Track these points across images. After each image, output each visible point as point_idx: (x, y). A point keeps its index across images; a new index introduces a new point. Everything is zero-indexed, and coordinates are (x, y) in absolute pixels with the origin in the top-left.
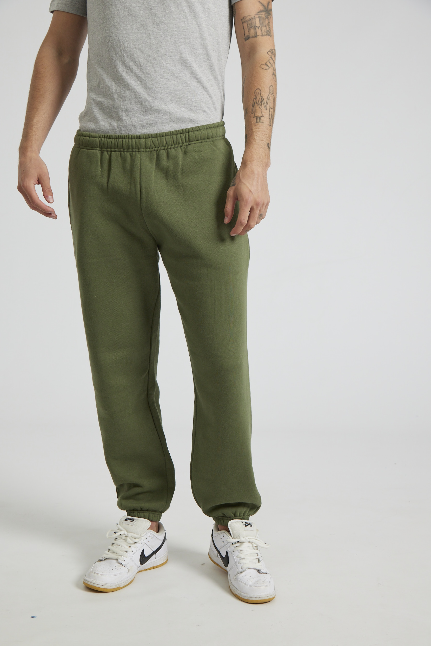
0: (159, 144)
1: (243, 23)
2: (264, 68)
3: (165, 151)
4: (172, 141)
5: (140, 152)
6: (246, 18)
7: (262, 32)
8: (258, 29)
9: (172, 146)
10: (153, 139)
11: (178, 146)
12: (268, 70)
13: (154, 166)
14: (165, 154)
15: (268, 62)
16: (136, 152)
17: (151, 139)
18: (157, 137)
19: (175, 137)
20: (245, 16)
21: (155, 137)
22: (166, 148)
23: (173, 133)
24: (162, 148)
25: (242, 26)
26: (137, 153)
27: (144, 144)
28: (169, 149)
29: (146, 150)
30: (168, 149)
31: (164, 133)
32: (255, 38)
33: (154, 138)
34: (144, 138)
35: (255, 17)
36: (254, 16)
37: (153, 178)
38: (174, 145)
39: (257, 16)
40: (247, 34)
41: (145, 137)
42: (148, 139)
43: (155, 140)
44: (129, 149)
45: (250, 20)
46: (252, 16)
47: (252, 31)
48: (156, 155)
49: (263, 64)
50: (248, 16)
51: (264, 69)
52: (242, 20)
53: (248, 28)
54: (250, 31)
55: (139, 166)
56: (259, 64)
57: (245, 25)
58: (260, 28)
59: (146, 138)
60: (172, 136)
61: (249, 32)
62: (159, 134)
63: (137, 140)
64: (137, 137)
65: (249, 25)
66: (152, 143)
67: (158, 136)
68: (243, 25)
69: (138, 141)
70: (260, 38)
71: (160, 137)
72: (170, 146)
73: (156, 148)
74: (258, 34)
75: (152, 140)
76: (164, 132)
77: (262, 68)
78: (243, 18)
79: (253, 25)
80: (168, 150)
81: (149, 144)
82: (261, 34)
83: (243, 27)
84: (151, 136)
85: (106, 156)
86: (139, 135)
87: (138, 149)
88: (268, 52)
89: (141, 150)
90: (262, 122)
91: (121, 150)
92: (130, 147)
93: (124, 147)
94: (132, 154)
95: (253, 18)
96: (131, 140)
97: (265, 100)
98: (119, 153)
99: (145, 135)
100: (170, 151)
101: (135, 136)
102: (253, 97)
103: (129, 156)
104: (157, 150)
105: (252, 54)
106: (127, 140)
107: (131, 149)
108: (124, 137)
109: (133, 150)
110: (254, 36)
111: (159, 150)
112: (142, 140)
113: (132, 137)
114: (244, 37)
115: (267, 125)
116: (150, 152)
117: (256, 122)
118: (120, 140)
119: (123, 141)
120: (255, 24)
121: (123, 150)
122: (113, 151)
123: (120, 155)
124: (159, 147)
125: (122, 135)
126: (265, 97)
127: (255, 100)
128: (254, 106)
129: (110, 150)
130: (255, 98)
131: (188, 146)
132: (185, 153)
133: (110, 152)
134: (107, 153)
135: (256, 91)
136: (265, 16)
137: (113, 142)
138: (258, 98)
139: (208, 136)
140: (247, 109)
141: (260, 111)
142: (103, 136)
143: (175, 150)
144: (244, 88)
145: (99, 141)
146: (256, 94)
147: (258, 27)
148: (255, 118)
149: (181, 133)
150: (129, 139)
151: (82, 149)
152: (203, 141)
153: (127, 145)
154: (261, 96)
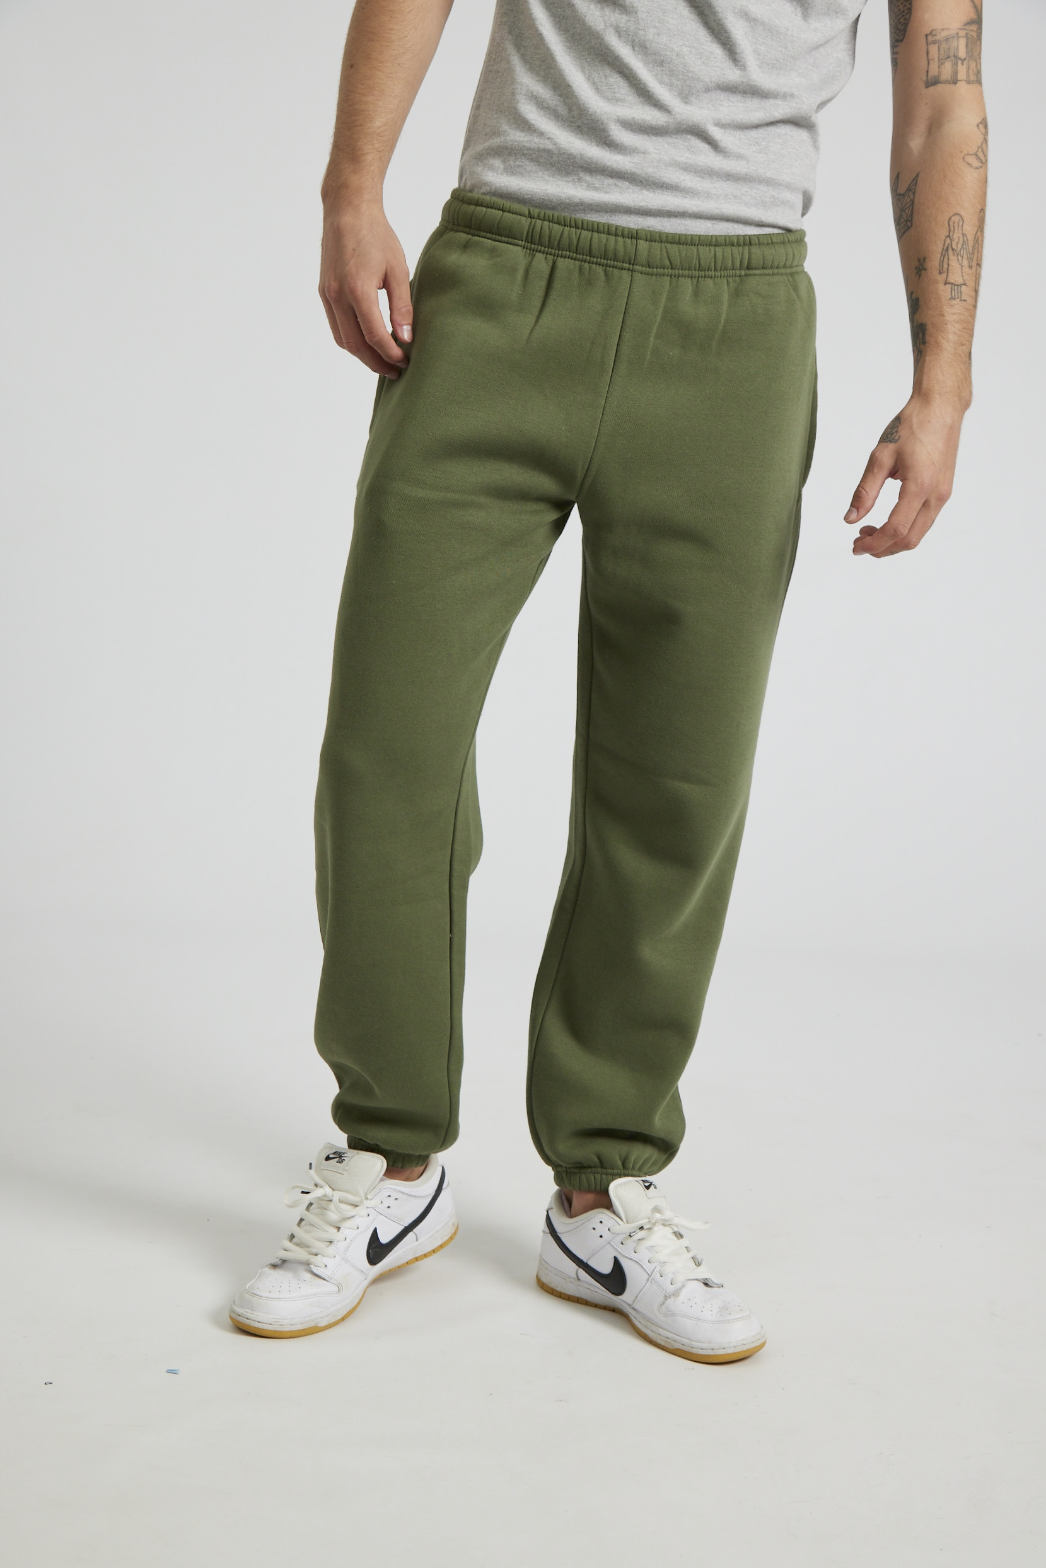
0: (681, 262)
1: (928, 43)
2: (974, 165)
3: (692, 283)
4: (713, 260)
5: (632, 271)
6: (938, 34)
7: (967, 72)
8: (962, 64)
9: (709, 272)
10: (669, 246)
11: (723, 274)
12: (981, 170)
13: (659, 312)
14: (691, 287)
15: (980, 150)
16: (622, 268)
17: (664, 247)
18: (679, 243)
19: (719, 250)
20: (935, 28)
21: (674, 243)
22: (695, 275)
24: (687, 271)
25: (925, 51)
26: (625, 273)
27: (646, 253)
28: (702, 277)
29: (648, 269)
30: (698, 278)
31: (697, 238)
32: (952, 85)
33: (671, 243)
34: (646, 241)
35: (958, 34)
36: (956, 31)
37: (652, 339)
38: (713, 270)
39: (962, 33)
40: (934, 70)
41: (649, 238)
42: (657, 243)
43: (674, 249)
44: (604, 259)
45: (947, 39)
46: (954, 32)
47: (948, 67)
48: (667, 287)
49: (968, 152)
50: (943, 30)
51: (970, 166)
52: (927, 36)
53: (939, 57)
54: (943, 66)
55: (623, 305)
56: (959, 151)
57: (933, 49)
58: (965, 63)
59: (652, 241)
60: (712, 248)
61: (939, 67)
62: (685, 235)
63: (628, 241)
64: (630, 235)
65: (942, 52)
66: (666, 255)
67: (683, 241)
68: (927, 50)
69: (632, 242)
70: (962, 89)
71: (687, 244)
72: (705, 270)
73: (672, 269)
74: (959, 78)
75: (666, 247)
76: (696, 235)
77: (969, 164)
78: (931, 33)
79: (952, 54)
80: (698, 280)
81: (658, 258)
82: (964, 79)
83: (927, 55)
84: (664, 239)
85: (542, 263)
86: (637, 230)
87: (630, 264)
88: (980, 125)
89: (635, 267)
90: (963, 298)
91: (585, 257)
92: (611, 254)
93: (594, 251)
94: (610, 273)
95: (953, 37)
96: (614, 237)
97: (971, 243)
98: (577, 262)
99: (650, 233)
100: (702, 282)
101: (627, 229)
102: (943, 233)
103: (603, 277)
104: (673, 273)
105: (936, 124)
106: (605, 236)
107: (611, 260)
108: (596, 228)
109: (615, 262)
110: (949, 80)
111: (678, 277)
112: (641, 243)
113: (618, 231)
114: (924, 78)
115: (971, 307)
116: (656, 275)
117: (950, 297)
118: (585, 234)
119: (592, 235)
120: (956, 52)
121: (588, 258)
122: (561, 257)
123: (577, 269)
124: (678, 270)
125: (593, 222)
126: (970, 237)
127: (948, 241)
128: (946, 256)
129: (553, 251)
130: (949, 236)
131: (744, 278)
132: (736, 294)
133: (554, 256)
134: (546, 258)
135: (953, 219)
136: (977, 36)
137: (566, 233)
138: (956, 237)
139: (786, 260)
140: (925, 259)
141: (959, 271)
142: (539, 214)
143: (715, 283)
144: (913, 204)
145: (528, 224)
146: (952, 228)
147: (963, 61)
148: (948, 287)
149: (733, 245)
150: (609, 233)
151: (477, 238)
152: (776, 272)
153: (603, 248)
154: (963, 235)
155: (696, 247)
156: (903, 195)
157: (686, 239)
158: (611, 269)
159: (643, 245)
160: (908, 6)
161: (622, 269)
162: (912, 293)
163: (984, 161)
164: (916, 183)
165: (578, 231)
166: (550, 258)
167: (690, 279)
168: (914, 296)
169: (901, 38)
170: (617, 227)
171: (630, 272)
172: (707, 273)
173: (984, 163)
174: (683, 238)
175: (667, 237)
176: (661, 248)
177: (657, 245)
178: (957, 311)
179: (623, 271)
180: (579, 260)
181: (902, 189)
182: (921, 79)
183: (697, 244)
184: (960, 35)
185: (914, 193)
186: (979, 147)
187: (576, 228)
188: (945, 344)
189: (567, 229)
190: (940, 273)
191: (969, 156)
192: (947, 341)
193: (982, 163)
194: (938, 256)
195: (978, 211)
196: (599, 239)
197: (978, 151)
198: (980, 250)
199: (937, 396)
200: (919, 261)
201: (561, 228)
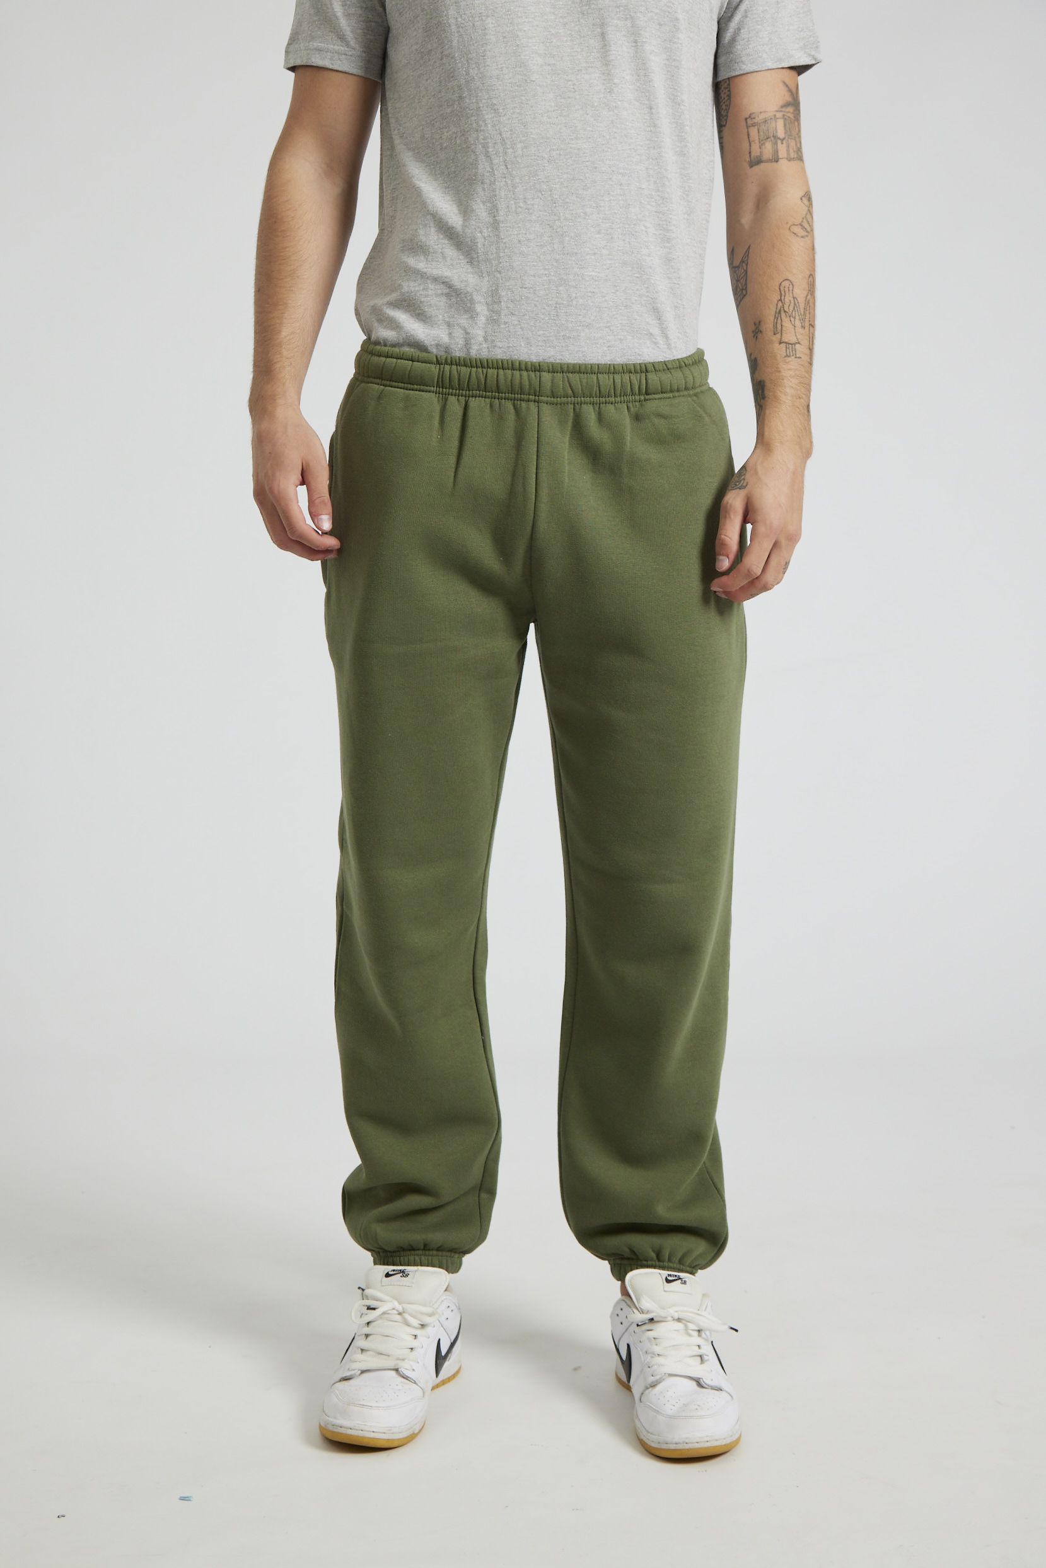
0: (582, 390)
1: (748, 127)
2: (799, 235)
3: (595, 408)
4: (612, 386)
5: (538, 402)
6: (757, 118)
7: (788, 150)
8: (782, 143)
9: (610, 398)
10: (570, 375)
11: (623, 399)
12: (807, 238)
13: (568, 438)
14: (593, 413)
15: (805, 221)
17: (565, 377)
18: (580, 372)
19: (618, 377)
20: (753, 111)
21: (575, 373)
22: (597, 402)
23: (614, 369)
24: (588, 398)
25: (746, 134)
26: (533, 406)
27: (549, 384)
28: (603, 403)
29: (552, 399)
30: (599, 404)
31: (597, 367)
32: (774, 163)
33: (572, 372)
34: (548, 372)
35: (775, 115)
36: (774, 113)
37: (566, 465)
38: (613, 396)
39: (779, 115)
40: (756, 151)
41: (551, 370)
42: (559, 374)
43: (574, 378)
44: (512, 394)
45: (765, 121)
46: (771, 114)
47: (768, 147)
48: (572, 414)
49: (795, 223)
50: (761, 113)
51: (797, 236)
52: (746, 119)
53: (759, 139)
54: (763, 146)
55: (536, 436)
56: (787, 223)
57: (754, 132)
58: (784, 142)
59: (555, 373)
60: (611, 376)
61: (760, 149)
62: (585, 365)
63: (532, 374)
64: (533, 368)
65: (761, 133)
66: (568, 385)
67: (583, 370)
68: (748, 132)
69: (535, 376)
70: (784, 165)
71: (587, 373)
72: (605, 397)
73: (574, 397)
74: (780, 156)
75: (567, 377)
76: (594, 364)
77: (794, 233)
78: (750, 117)
79: (771, 135)
80: (600, 406)
81: (561, 387)
82: (786, 156)
83: (749, 138)
84: (566, 369)
85: (455, 406)
86: (539, 364)
87: (535, 396)
88: (803, 198)
89: (540, 398)
90: (798, 354)
91: (494, 394)
92: (517, 388)
93: (501, 387)
94: (518, 406)
95: (771, 119)
96: (518, 372)
97: (803, 305)
98: (487, 399)
99: (552, 365)
100: (604, 409)
101: (530, 363)
102: (777, 295)
103: (512, 410)
104: (576, 402)
105: (763, 200)
106: (510, 371)
107: (518, 394)
108: (500, 366)
109: (522, 396)
110: (771, 158)
111: (581, 404)
112: (544, 374)
113: (521, 366)
114: (748, 159)
115: (807, 363)
116: (561, 404)
117: (785, 355)
118: (492, 372)
119: (498, 373)
120: (775, 132)
121: (497, 394)
122: (472, 397)
123: (488, 405)
124: (581, 397)
125: (497, 360)
126: (801, 300)
127: (780, 304)
128: (779, 318)
129: (464, 392)
130: (780, 300)
131: (644, 403)
132: (637, 418)
133: (465, 397)
134: (458, 399)
135: (783, 284)
136: (794, 117)
137: (474, 374)
138: (787, 300)
139: (686, 383)
140: (760, 322)
141: (792, 331)
142: (446, 359)
143: (616, 409)
144: (746, 273)
145: (438, 370)
146: (783, 293)
147: (782, 140)
148: (783, 345)
149: (631, 372)
150: (513, 369)
151: (390, 388)
152: (677, 394)
153: (510, 383)
154: (794, 298)
155: (596, 375)
156: (740, 266)
157: (586, 368)
158: (519, 402)
159: (546, 376)
160: (727, 93)
161: (528, 401)
162: (751, 354)
163: (809, 229)
164: (748, 255)
165: (485, 370)
166: (462, 399)
167: (591, 406)
168: (753, 356)
169: (726, 122)
170: (520, 363)
171: (536, 403)
172: (608, 400)
173: (810, 232)
174: (583, 367)
175: (568, 367)
176: (563, 378)
177: (559, 376)
178: (793, 367)
179: (529, 403)
180: (489, 398)
181: (737, 263)
182: (745, 160)
183: (596, 372)
184: (777, 117)
185: (747, 265)
186: (803, 218)
187: (482, 368)
188: (783, 398)
189: (474, 370)
190: (775, 334)
191: (794, 226)
192: (785, 395)
193: (807, 232)
194: (773, 318)
195: (807, 277)
196: (505, 375)
197: (802, 222)
198: (812, 311)
199: (778, 445)
200: (755, 324)
201: (469, 369)
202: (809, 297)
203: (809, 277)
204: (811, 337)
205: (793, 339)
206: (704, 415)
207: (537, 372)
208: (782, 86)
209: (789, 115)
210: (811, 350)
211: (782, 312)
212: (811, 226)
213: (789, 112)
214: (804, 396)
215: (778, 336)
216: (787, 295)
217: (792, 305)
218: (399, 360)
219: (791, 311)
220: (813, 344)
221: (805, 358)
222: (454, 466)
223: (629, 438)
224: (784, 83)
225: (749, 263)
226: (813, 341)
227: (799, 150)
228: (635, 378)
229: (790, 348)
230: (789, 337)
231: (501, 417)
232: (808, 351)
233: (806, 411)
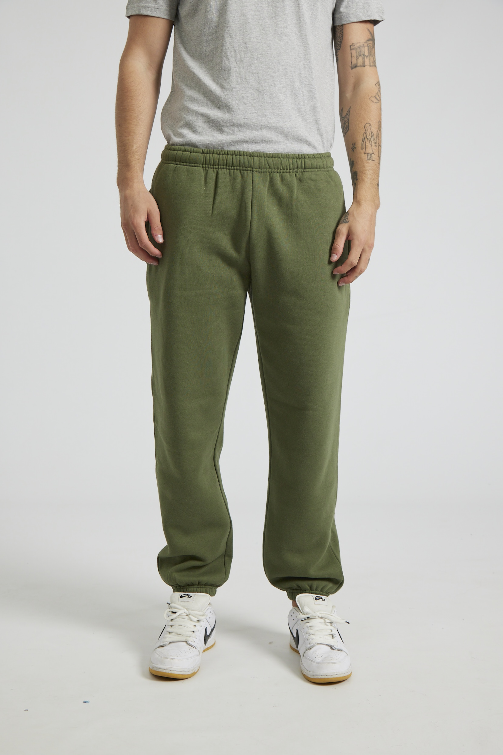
0: (274, 166)
1: (351, 50)
2: (374, 102)
3: (280, 175)
4: (288, 165)
6: (355, 45)
7: (370, 62)
8: (367, 58)
9: (287, 170)
10: (268, 159)
11: (293, 171)
12: (378, 104)
13: (266, 189)
14: (279, 177)
15: (377, 95)
17: (266, 159)
18: (272, 157)
19: (291, 161)
20: (354, 42)
21: (270, 157)
22: (281, 171)
23: (289, 156)
24: (277, 170)
25: (350, 53)
26: (250, 173)
27: (258, 162)
28: (284, 173)
29: (259, 170)
30: (282, 173)
31: (281, 155)
32: (363, 67)
34: (257, 157)
35: (364, 45)
36: (363, 44)
37: (266, 202)
38: (289, 169)
39: (366, 45)
40: (354, 61)
41: (259, 156)
42: (262, 158)
43: (270, 160)
44: (240, 167)
45: (359, 47)
46: (362, 44)
47: (360, 60)
48: (269, 177)
49: (373, 96)
51: (373, 102)
52: (350, 46)
53: (356, 55)
55: (252, 187)
56: (369, 96)
57: (354, 52)
58: (368, 57)
60: (288, 159)
61: (357, 60)
62: (275, 154)
63: (249, 158)
64: (250, 155)
65: (357, 53)
66: (267, 163)
67: (274, 156)
69: (251, 159)
70: (367, 68)
71: (276, 158)
72: (285, 169)
73: (270, 169)
74: (366, 64)
76: (280, 153)
77: (372, 101)
78: (352, 45)
79: (362, 54)
81: (264, 164)
82: (368, 64)
83: (351, 55)
84: (266, 155)
85: (212, 172)
86: (253, 153)
87: (251, 168)
88: (376, 84)
89: (253, 169)
90: (373, 160)
91: (231, 167)
92: (242, 164)
93: (234, 164)
94: (243, 173)
95: (362, 46)
96: (242, 157)
97: (375, 136)
98: (227, 170)
99: (260, 153)
100: (284, 175)
101: (248, 153)
102: (363, 131)
103: (240, 175)
104: (271, 171)
105: (357, 85)
106: (239, 156)
107: (242, 167)
108: (234, 153)
109: (245, 168)
110: (362, 65)
111: (273, 173)
112: (255, 158)
113: (244, 154)
114: (350, 65)
115: (377, 164)
116: (263, 172)
117: (367, 159)
118: (230, 157)
119: (233, 157)
120: (364, 53)
122: (220, 169)
123: (228, 173)
124: (273, 169)
125: (232, 151)
126: (375, 133)
127: (365, 135)
128: (364, 142)
129: (216, 167)
130: (365, 133)
131: (303, 173)
132: (300, 180)
133: (217, 169)
134: (213, 170)
135: (366, 125)
136: (373, 46)
137: (221, 158)
138: (368, 133)
139: (323, 164)
140: (355, 143)
141: (370, 148)
142: (207, 151)
143: (290, 175)
144: (349, 120)
145: (203, 156)
146: (366, 129)
147: (367, 57)
148: (366, 155)
149: (297, 158)
150: (240, 155)
151: (179, 166)
152: (319, 170)
153: (239, 162)
154: (371, 132)
155: (280, 159)
156: (345, 117)
158: (243, 171)
159: (256, 159)
160: (341, 33)
161: (248, 171)
162: (350, 159)
163: (379, 99)
164: (350, 112)
165: (226, 156)
166: (215, 170)
167: (278, 174)
168: (351, 160)
169: (339, 48)
170: (243, 152)
171: (252, 172)
172: (286, 171)
173: (379, 100)
175: (267, 155)
176: (264, 160)
178: (370, 165)
180: (228, 169)
181: (344, 115)
183: (280, 157)
184: (365, 45)
185: (349, 116)
186: (376, 94)
187: (225, 155)
188: (366, 179)
189: (221, 156)
190: (362, 149)
191: (371, 98)
192: (367, 178)
193: (378, 100)
194: (361, 141)
195: (378, 122)
196: (236, 158)
197: (376, 95)
198: (380, 139)
199: (364, 202)
200: (353, 144)
201: (218, 156)
202: (379, 131)
203: (379, 122)
204: (379, 151)
205: (371, 152)
206: (331, 181)
207: (252, 157)
208: (367, 31)
209: (370, 45)
210: (379, 157)
211: (366, 140)
212: (380, 98)
213: (370, 43)
214: (376, 179)
215: (364, 150)
216: (368, 130)
217: (371, 135)
218: (184, 152)
219: (370, 138)
220: (380, 154)
221: (377, 161)
222: (212, 203)
223: (296, 190)
224: (368, 29)
225: (350, 115)
226: (380, 153)
227: (374, 62)
228: (299, 161)
229: (370, 156)
230: (369, 151)
231: (234, 179)
232: (378, 158)
233: (377, 186)
